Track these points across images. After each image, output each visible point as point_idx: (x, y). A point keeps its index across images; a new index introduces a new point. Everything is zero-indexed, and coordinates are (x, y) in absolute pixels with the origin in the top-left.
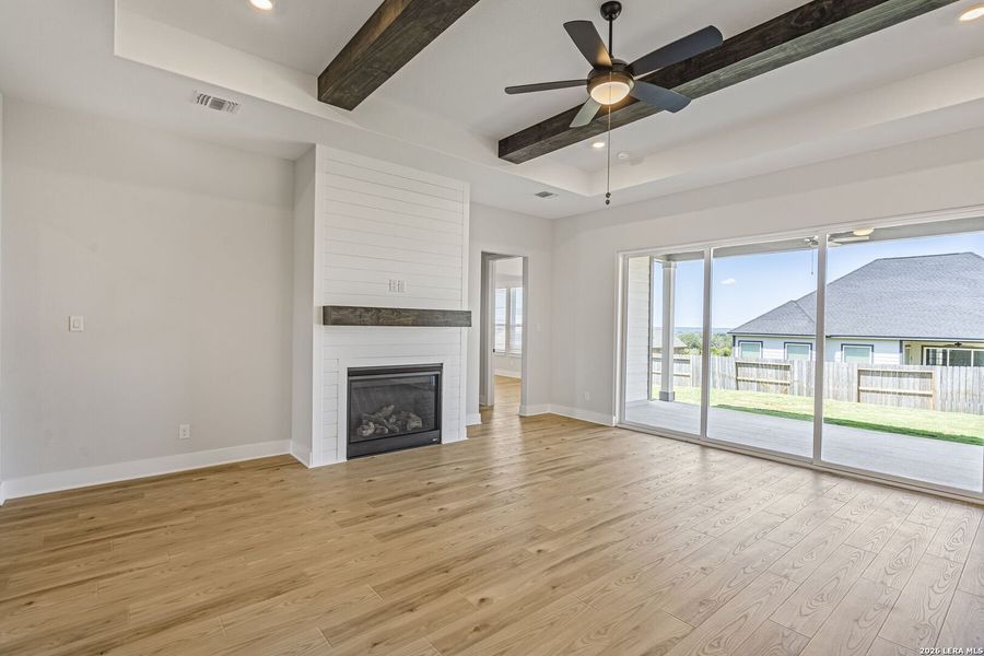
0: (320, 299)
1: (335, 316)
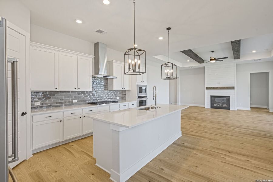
0: (206, 86)
1: (207, 88)
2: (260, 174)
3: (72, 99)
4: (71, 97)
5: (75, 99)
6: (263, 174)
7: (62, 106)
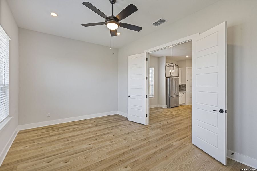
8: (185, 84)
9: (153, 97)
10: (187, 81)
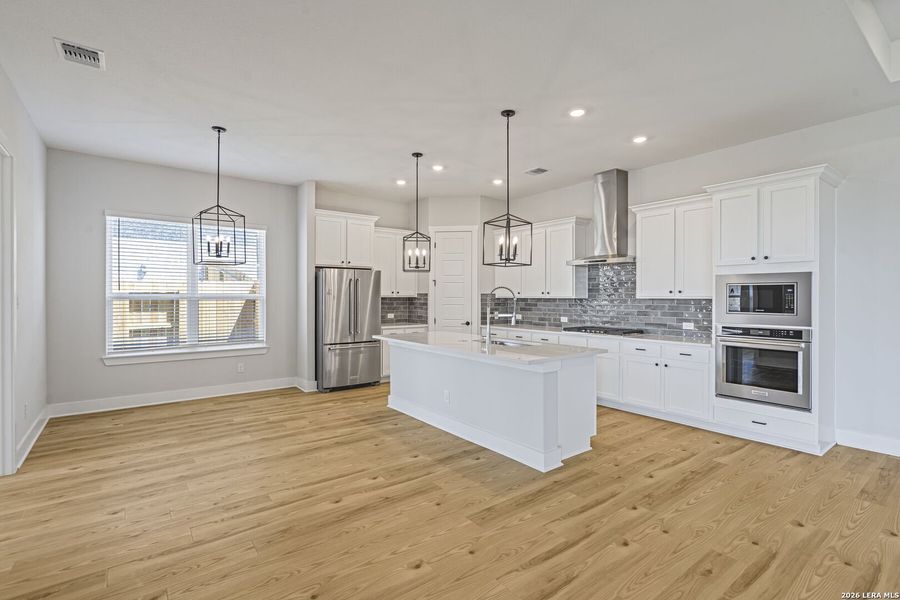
2: (298, 487)
3: (560, 315)
4: (559, 310)
5: (564, 316)
6: (294, 488)
7: (544, 325)
8: (427, 295)
9: (265, 345)
10: (431, 283)
